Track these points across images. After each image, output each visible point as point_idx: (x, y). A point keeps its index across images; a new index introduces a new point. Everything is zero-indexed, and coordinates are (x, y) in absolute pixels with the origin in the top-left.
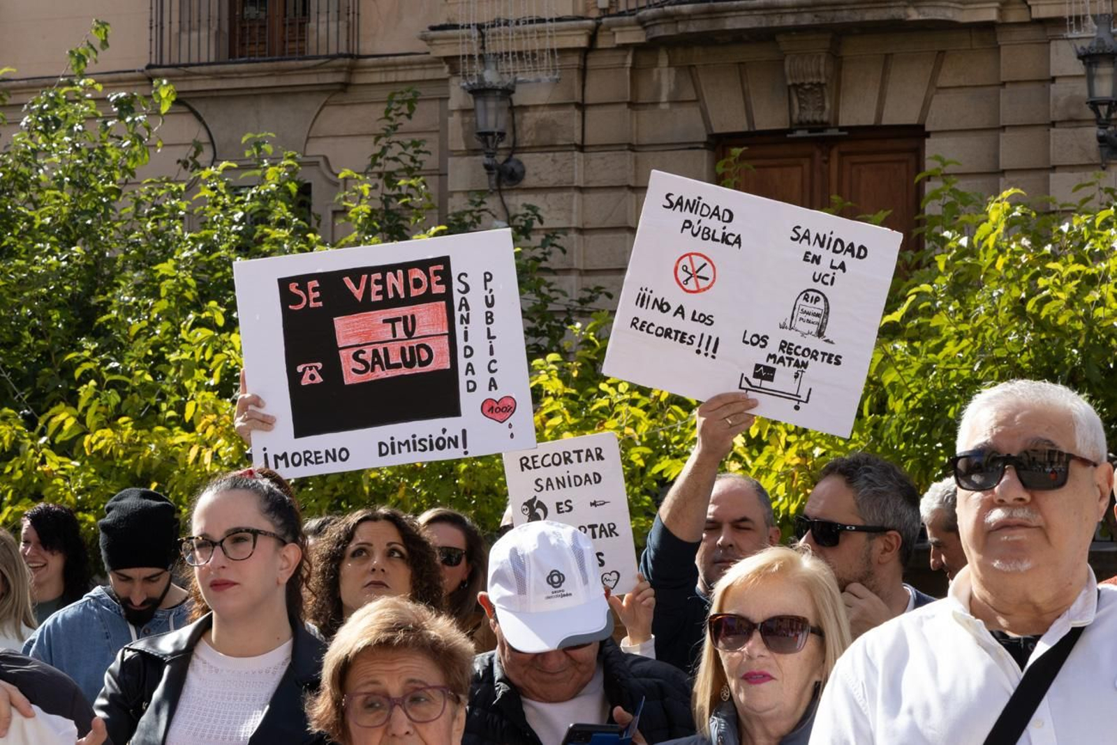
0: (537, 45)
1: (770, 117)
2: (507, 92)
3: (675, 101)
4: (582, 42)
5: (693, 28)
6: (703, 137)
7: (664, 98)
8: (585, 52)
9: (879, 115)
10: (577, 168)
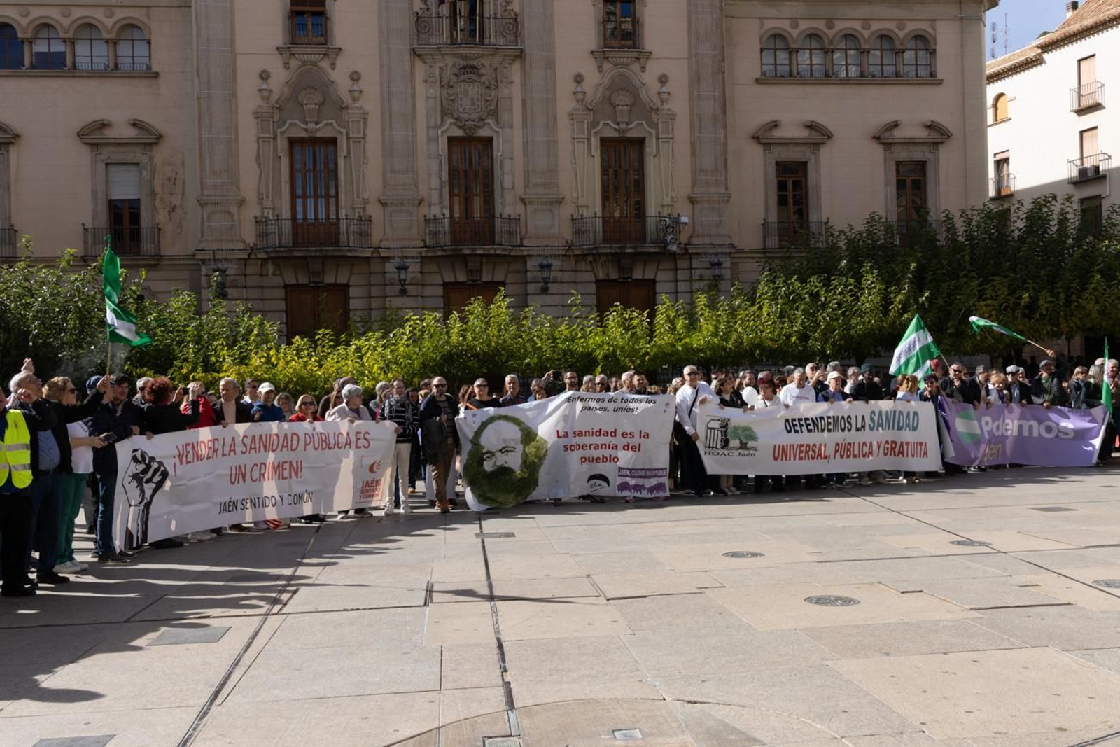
0: (232, 257)
1: (303, 280)
2: (225, 270)
3: (274, 274)
4: (246, 257)
5: (284, 255)
6: (283, 285)
7: (270, 273)
8: (246, 259)
9: (336, 280)
10: (244, 293)
